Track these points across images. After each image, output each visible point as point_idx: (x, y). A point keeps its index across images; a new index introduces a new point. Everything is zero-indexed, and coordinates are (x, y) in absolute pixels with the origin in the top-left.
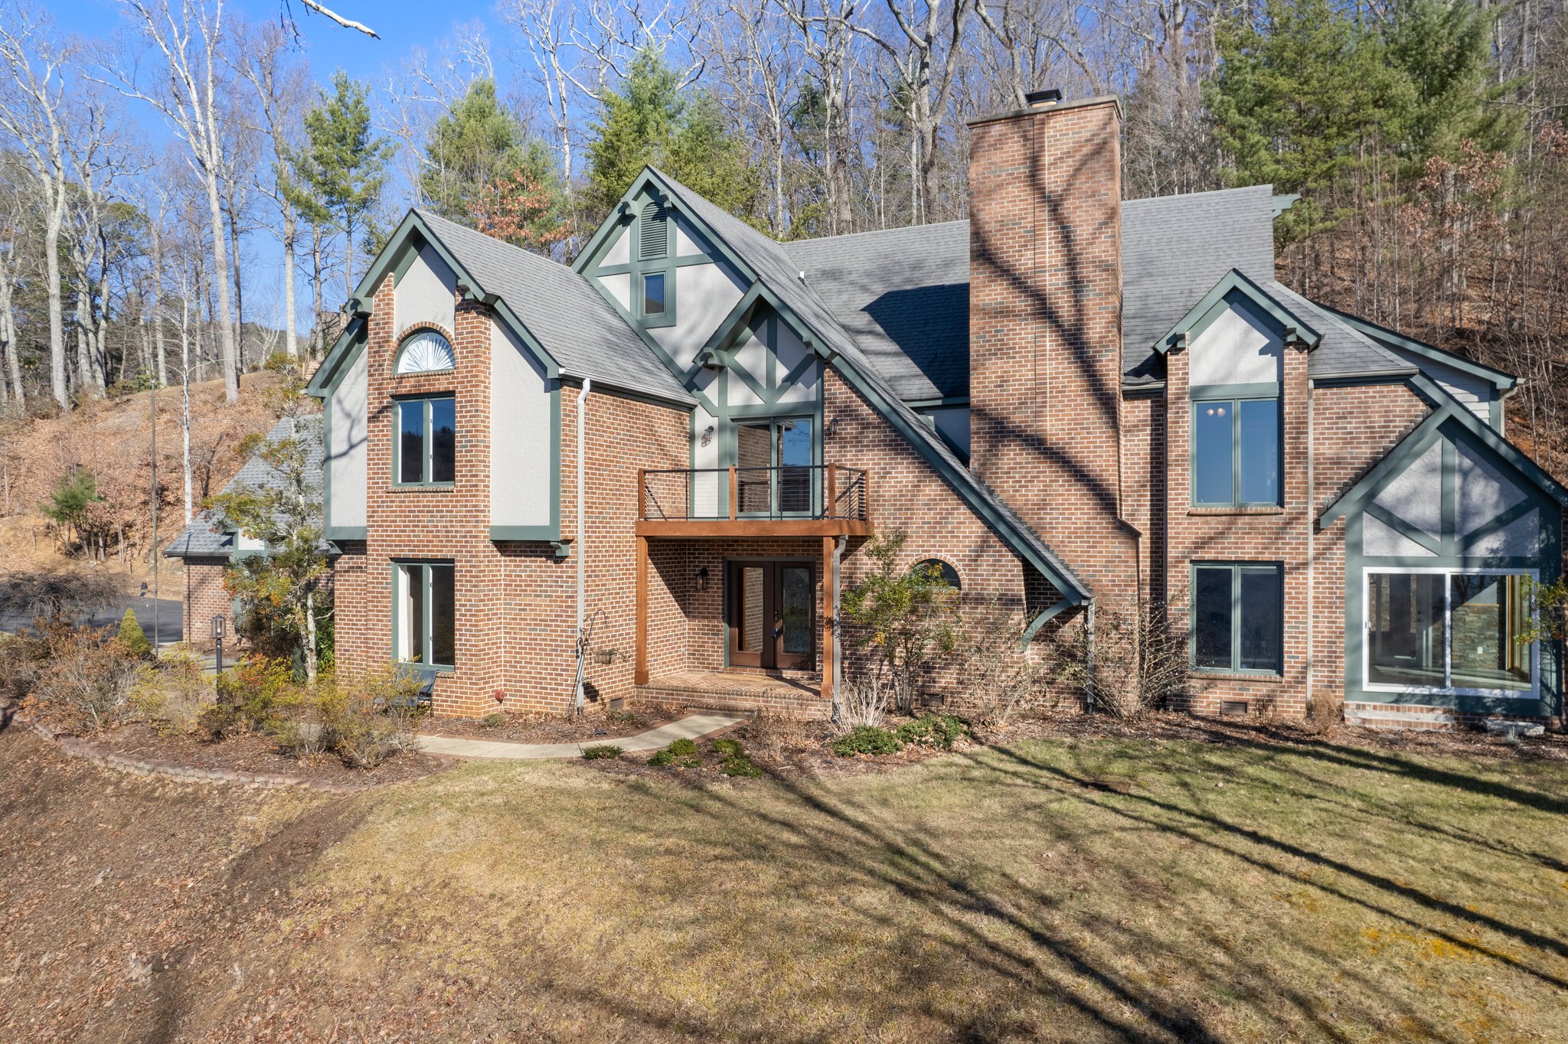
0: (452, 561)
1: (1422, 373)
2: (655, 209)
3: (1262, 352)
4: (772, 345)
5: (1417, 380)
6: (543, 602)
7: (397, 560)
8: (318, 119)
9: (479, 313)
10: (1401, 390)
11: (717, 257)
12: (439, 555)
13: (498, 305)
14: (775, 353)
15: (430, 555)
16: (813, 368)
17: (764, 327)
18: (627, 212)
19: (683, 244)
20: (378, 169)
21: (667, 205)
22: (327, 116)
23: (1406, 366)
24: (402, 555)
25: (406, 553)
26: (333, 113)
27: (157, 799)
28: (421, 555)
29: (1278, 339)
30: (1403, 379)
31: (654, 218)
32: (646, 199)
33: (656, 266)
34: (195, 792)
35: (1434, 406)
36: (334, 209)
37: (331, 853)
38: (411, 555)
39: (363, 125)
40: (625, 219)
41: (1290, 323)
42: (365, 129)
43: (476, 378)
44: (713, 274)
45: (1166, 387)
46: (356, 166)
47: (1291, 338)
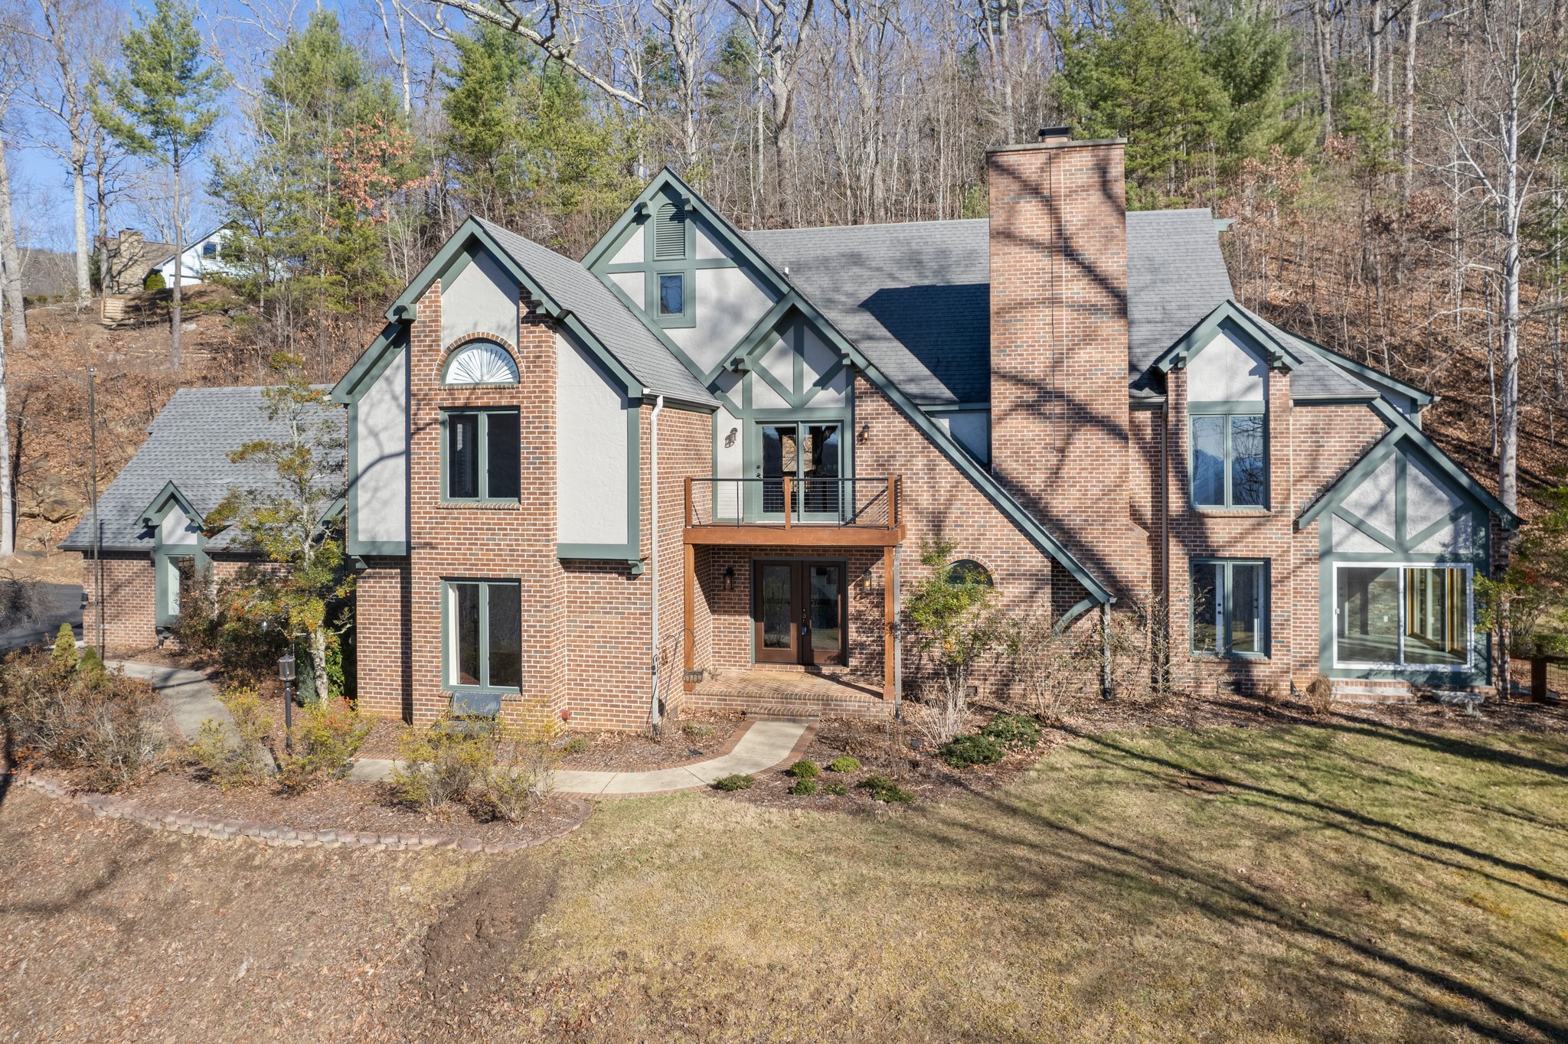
0: (519, 580)
1: (1382, 398)
2: (673, 210)
3: (1252, 373)
4: (799, 349)
5: (1379, 403)
6: (613, 619)
7: (446, 579)
8: (139, 41)
9: (549, 327)
10: (1364, 410)
11: (742, 262)
12: (502, 575)
13: (569, 320)
14: (802, 355)
15: (491, 574)
16: (841, 377)
17: (791, 332)
18: (644, 212)
19: (705, 247)
20: (210, 99)
21: (688, 208)
22: (148, 39)
23: (1369, 391)
24: (456, 574)
25: (461, 572)
26: (155, 36)
27: (259, 867)
28: (479, 574)
29: (1263, 363)
30: (1368, 402)
31: (672, 219)
32: (663, 199)
33: (672, 267)
34: (307, 858)
35: (1392, 426)
36: (160, 141)
37: (542, 930)
38: (467, 574)
39: (192, 49)
40: (640, 218)
41: (1279, 352)
42: (194, 55)
43: (545, 396)
44: (736, 279)
45: (1167, 401)
46: (182, 95)
47: (1277, 364)
